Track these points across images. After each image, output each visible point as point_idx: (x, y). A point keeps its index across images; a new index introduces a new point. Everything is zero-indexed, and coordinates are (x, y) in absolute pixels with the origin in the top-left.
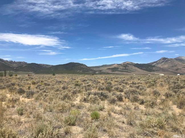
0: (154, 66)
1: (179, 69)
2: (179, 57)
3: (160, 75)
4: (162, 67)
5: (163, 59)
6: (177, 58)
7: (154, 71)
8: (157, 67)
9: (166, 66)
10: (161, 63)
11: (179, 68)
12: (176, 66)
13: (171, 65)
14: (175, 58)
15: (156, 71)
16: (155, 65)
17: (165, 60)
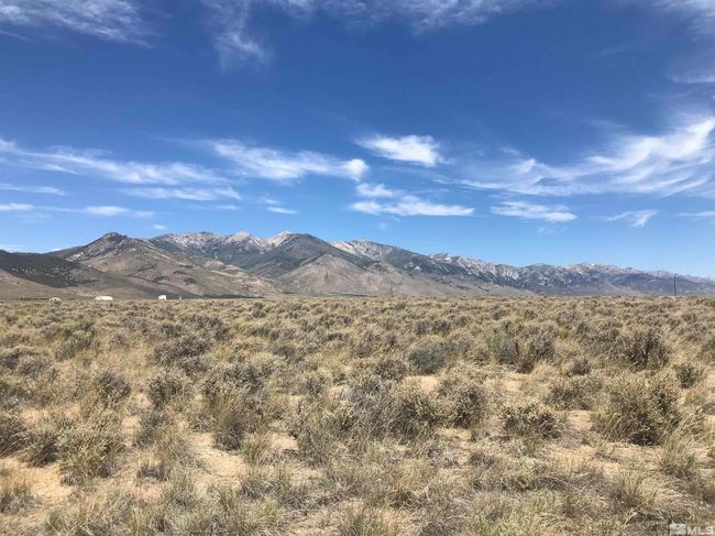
0: (75, 265)
1: (163, 278)
2: (163, 237)
3: (98, 299)
4: (105, 270)
5: (111, 239)
6: (158, 238)
7: (74, 283)
8: (87, 270)
9: (120, 266)
10: (104, 253)
11: (165, 273)
12: (153, 267)
13: (139, 263)
14: (151, 237)
15: (84, 282)
16: (77, 260)
17: (117, 242)
